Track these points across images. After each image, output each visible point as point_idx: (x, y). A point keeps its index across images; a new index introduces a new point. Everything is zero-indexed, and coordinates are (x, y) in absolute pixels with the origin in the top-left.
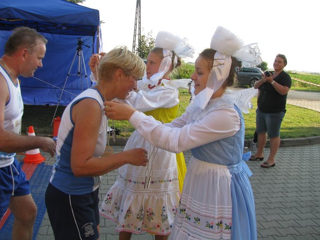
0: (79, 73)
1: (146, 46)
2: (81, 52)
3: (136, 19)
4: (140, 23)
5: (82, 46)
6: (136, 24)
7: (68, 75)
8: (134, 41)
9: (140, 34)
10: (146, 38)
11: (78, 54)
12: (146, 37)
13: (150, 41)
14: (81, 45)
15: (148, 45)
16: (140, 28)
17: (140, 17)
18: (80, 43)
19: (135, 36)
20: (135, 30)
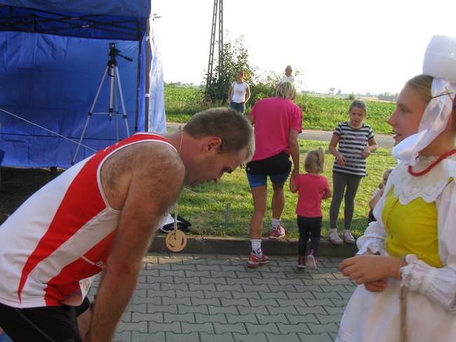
0: (111, 111)
1: (232, 63)
2: (115, 71)
3: (215, 15)
4: (221, 21)
5: (118, 59)
6: (214, 24)
7: (90, 114)
8: (212, 54)
9: (221, 41)
10: (232, 49)
11: (109, 74)
12: (232, 46)
13: (238, 54)
14: (115, 56)
15: (235, 60)
16: (221, 31)
17: (221, 12)
18: (114, 52)
19: (212, 44)
20: (213, 34)
